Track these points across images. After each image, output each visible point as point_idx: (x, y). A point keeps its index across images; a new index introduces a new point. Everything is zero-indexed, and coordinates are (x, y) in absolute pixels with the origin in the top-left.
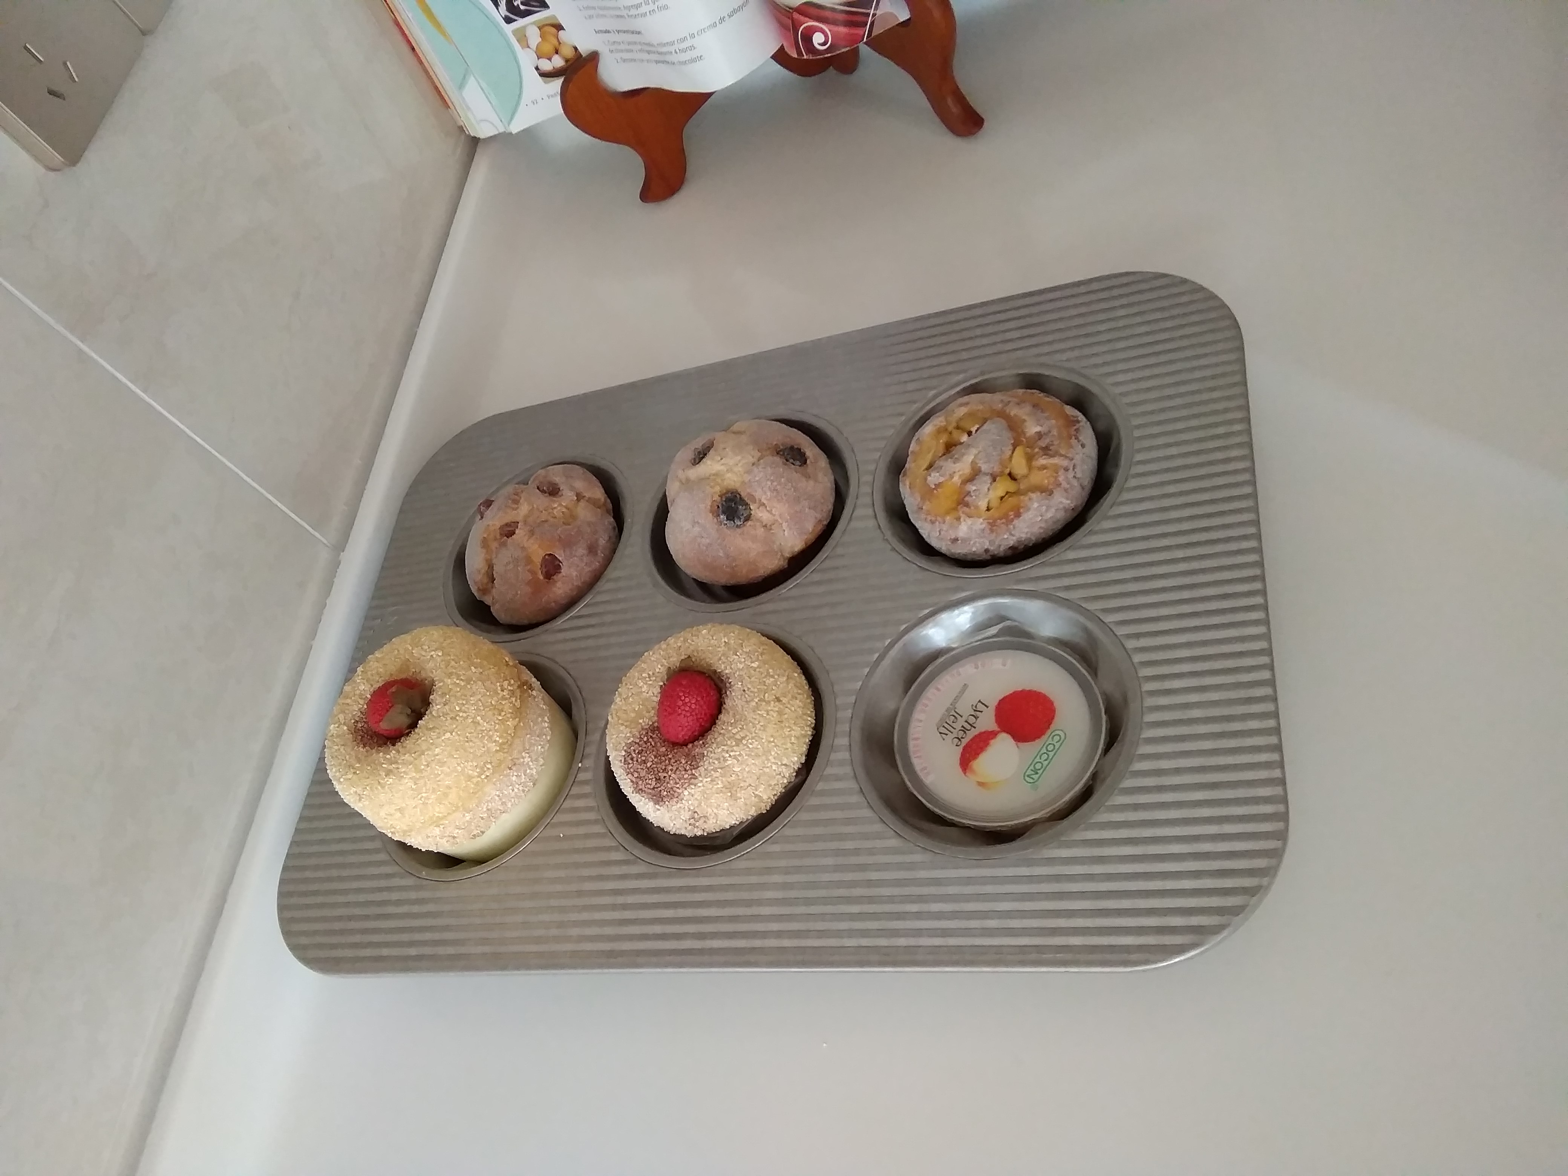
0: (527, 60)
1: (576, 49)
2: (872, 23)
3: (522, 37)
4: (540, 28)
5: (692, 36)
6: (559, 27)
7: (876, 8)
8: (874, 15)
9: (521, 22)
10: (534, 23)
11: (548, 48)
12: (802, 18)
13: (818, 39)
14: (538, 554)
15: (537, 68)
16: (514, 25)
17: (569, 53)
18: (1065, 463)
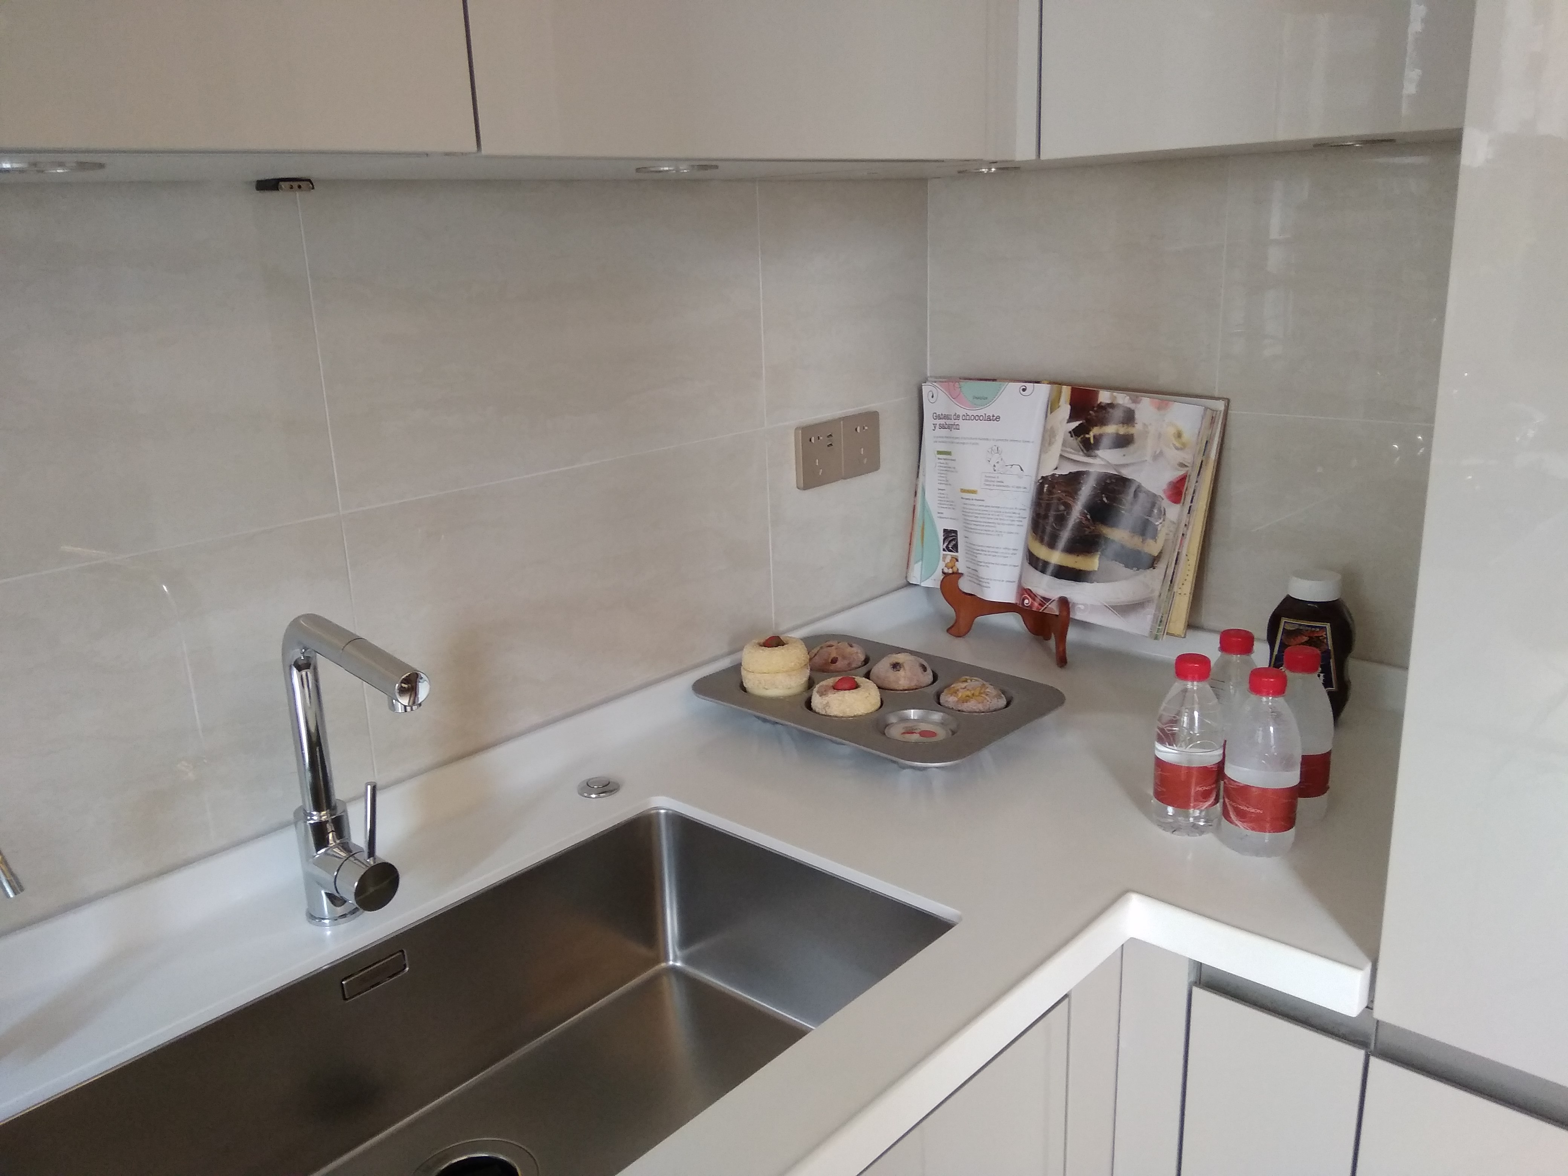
0: (941, 565)
1: (958, 569)
2: (1046, 608)
3: (945, 557)
4: (952, 558)
5: (991, 580)
6: (957, 560)
7: (1050, 604)
8: (1048, 606)
9: (948, 553)
10: (951, 555)
11: (950, 565)
12: (1025, 593)
13: (1026, 601)
14: (834, 655)
15: (943, 569)
16: (944, 552)
17: (955, 570)
18: (989, 700)
